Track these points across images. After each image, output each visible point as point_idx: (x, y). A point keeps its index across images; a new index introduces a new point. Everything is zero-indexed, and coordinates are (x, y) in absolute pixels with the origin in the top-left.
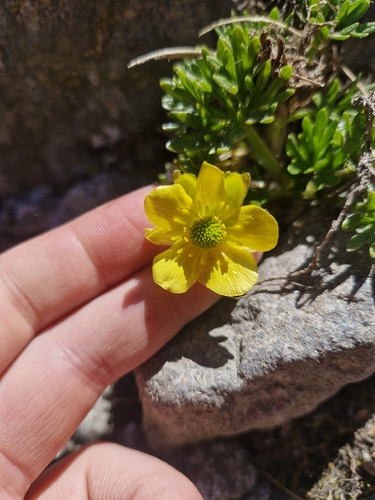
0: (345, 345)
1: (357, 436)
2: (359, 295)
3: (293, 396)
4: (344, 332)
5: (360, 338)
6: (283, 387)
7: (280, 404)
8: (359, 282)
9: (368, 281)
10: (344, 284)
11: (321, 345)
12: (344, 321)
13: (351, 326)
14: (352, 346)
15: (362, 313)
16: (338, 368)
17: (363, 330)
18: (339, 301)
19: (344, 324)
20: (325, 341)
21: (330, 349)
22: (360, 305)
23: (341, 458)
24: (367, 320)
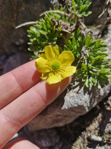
0: (75, 106)
1: (87, 129)
2: (80, 92)
3: (64, 118)
4: (75, 102)
5: (79, 104)
6: (61, 116)
7: (60, 120)
8: (80, 88)
9: (83, 88)
10: (76, 88)
11: (69, 105)
12: (75, 99)
13: (77, 100)
14: (77, 106)
15: (80, 97)
16: (75, 111)
17: (80, 101)
18: (74, 93)
19: (75, 100)
20: (70, 104)
21: (71, 107)
22: (80, 95)
23: (82, 135)
24: (81, 99)
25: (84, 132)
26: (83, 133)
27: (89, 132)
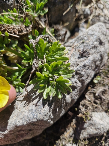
0: (34, 120)
1: (61, 137)
2: (38, 104)
3: (29, 132)
4: (33, 116)
5: (38, 118)
8: (40, 99)
9: (42, 99)
10: (36, 100)
12: (33, 113)
13: (36, 114)
14: (36, 121)
15: (39, 110)
17: (39, 115)
18: (33, 106)
19: (34, 114)
20: (28, 120)
21: (30, 122)
22: (39, 107)
23: (57, 144)
24: (40, 112)
25: (59, 140)
26: (57, 142)
27: (63, 140)
